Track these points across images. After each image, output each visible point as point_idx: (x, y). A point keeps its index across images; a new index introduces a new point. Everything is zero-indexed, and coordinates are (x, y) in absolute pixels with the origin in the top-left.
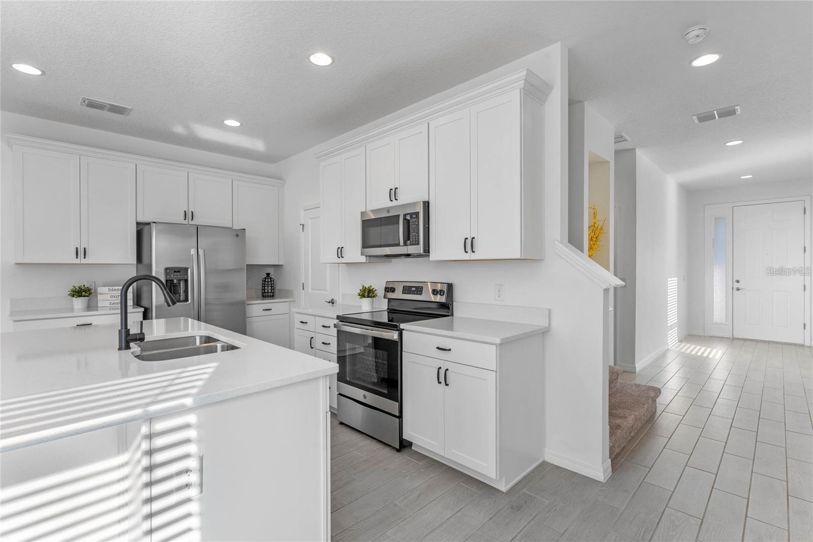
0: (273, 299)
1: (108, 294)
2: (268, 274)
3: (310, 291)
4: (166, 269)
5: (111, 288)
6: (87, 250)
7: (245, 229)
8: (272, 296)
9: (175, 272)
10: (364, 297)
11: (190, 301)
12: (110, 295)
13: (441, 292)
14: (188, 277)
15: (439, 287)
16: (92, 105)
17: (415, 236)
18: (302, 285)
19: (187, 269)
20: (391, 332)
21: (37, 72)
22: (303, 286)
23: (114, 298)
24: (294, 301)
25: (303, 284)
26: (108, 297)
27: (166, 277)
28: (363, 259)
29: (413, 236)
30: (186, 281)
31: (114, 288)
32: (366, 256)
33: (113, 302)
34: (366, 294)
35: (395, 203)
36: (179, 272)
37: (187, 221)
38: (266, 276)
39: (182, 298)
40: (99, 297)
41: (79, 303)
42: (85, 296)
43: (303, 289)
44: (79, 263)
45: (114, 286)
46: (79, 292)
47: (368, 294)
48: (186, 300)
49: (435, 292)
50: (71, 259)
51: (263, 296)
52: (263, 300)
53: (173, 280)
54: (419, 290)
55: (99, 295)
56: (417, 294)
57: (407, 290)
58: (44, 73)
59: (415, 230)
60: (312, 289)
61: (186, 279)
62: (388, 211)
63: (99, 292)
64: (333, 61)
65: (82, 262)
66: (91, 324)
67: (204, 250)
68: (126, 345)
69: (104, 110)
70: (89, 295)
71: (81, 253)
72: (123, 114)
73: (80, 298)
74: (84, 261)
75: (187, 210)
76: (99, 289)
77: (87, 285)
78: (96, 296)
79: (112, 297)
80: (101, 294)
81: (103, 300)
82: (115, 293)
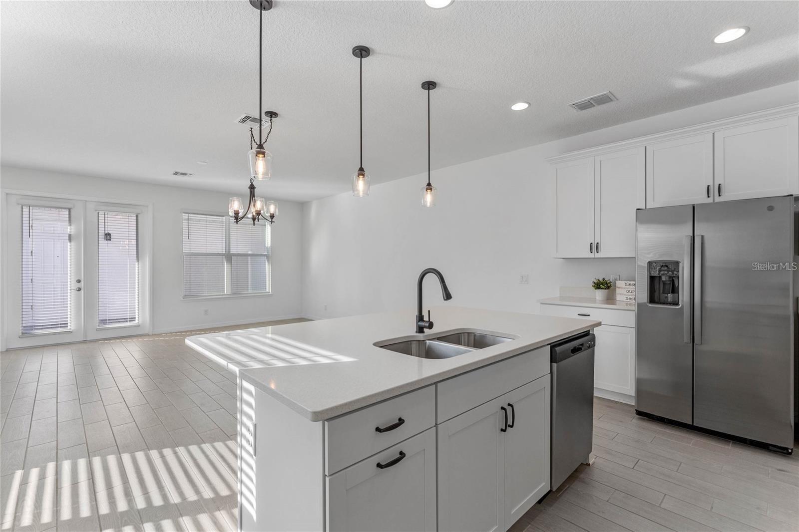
1: (624, 288)
4: (650, 263)
5: (627, 282)
6: (599, 244)
9: (662, 266)
11: (680, 306)
12: (626, 289)
14: (678, 273)
16: (583, 106)
19: (680, 264)
21: (526, 107)
23: (629, 294)
26: (624, 291)
27: (650, 273)
31: (629, 282)
33: (629, 297)
36: (667, 267)
37: (711, 197)
40: (618, 291)
41: (600, 294)
42: (602, 289)
44: (593, 257)
45: (630, 281)
46: (598, 285)
50: (586, 254)
53: (660, 277)
55: (617, 289)
58: (529, 104)
63: (617, 286)
65: (596, 257)
66: (589, 315)
67: (702, 237)
68: (420, 330)
69: (594, 106)
70: (608, 288)
71: (595, 247)
72: (612, 100)
73: (600, 290)
74: (597, 255)
75: (711, 184)
76: (618, 282)
77: (610, 278)
78: (615, 289)
79: (627, 292)
80: (619, 288)
81: (621, 294)
82: (631, 288)
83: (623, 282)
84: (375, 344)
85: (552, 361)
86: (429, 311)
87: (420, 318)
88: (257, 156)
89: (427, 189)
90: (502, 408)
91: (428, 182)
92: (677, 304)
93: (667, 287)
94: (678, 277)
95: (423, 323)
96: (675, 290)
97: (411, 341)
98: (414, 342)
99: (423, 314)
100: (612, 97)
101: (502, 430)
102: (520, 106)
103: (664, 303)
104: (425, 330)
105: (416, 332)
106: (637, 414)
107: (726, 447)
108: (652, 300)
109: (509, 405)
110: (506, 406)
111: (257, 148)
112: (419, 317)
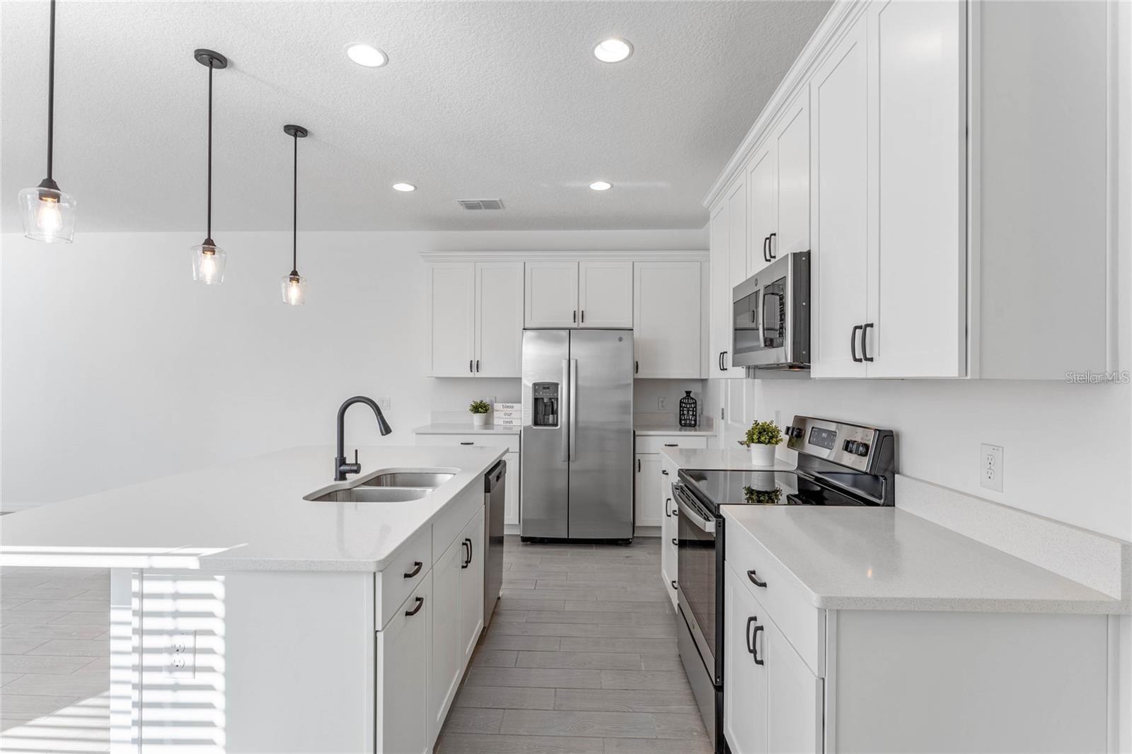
0: (696, 431)
1: (502, 411)
2: (688, 393)
3: (728, 421)
4: (535, 385)
5: (504, 404)
6: (479, 363)
8: (693, 426)
9: (544, 388)
11: (559, 426)
12: (504, 412)
13: (864, 450)
14: (558, 395)
15: (859, 436)
16: (471, 206)
18: (721, 410)
19: (556, 385)
21: (411, 188)
22: (723, 414)
23: (506, 416)
24: (716, 436)
25: (723, 409)
26: (502, 414)
27: (535, 395)
28: (742, 373)
31: (507, 405)
33: (506, 420)
36: (548, 388)
37: (576, 323)
38: (685, 395)
39: (551, 420)
40: (496, 414)
41: (477, 419)
42: (481, 412)
43: (723, 418)
44: (473, 376)
45: (508, 403)
46: (476, 409)
47: (759, 438)
49: (848, 446)
50: (465, 372)
51: (681, 424)
52: (680, 430)
53: (543, 399)
54: (831, 439)
55: (495, 412)
56: (827, 446)
57: (816, 436)
58: (416, 188)
60: (731, 420)
61: (557, 397)
62: (756, 282)
63: (495, 408)
64: (632, 48)
65: (476, 376)
66: (472, 444)
67: (576, 361)
68: (342, 476)
69: (481, 208)
70: (486, 411)
71: (475, 366)
72: (499, 208)
73: (479, 414)
74: (478, 375)
75: (576, 310)
76: (495, 405)
77: (487, 401)
78: (493, 412)
79: (505, 414)
80: (497, 411)
81: (498, 418)
82: (508, 410)
83: (501, 405)
84: (306, 498)
85: (485, 492)
86: (356, 451)
87: (342, 461)
88: (41, 199)
89: (291, 280)
90: (463, 544)
91: (293, 269)
92: (556, 425)
93: (548, 408)
94: (557, 399)
95: (343, 468)
96: (554, 412)
97: (336, 491)
98: (340, 492)
99: (345, 456)
100: (501, 206)
101: (463, 567)
102: (403, 187)
103: (545, 425)
104: (348, 475)
105: (336, 480)
106: (522, 541)
107: (591, 551)
108: (536, 423)
109: (467, 540)
110: (464, 542)
111: (40, 186)
112: (340, 460)
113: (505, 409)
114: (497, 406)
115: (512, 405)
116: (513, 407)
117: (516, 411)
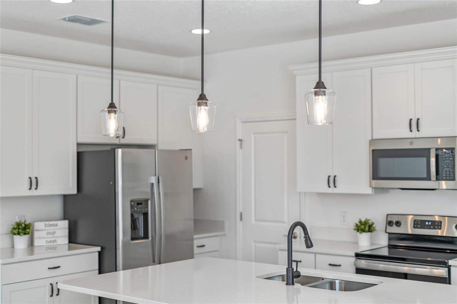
1: (44, 230)
3: (253, 221)
5: (47, 223)
7: (191, 150)
9: (138, 204)
10: (364, 232)
11: (150, 238)
12: (47, 231)
14: (148, 210)
17: (449, 172)
18: (238, 215)
19: (147, 201)
20: (438, 269)
22: (241, 216)
23: (50, 236)
25: (241, 213)
26: (43, 234)
28: (369, 191)
29: (446, 171)
30: (146, 215)
31: (50, 223)
32: (373, 188)
33: (49, 240)
34: (367, 229)
35: (415, 134)
39: (142, 234)
45: (50, 221)
48: (146, 237)
54: (437, 225)
56: (434, 228)
57: (418, 224)
59: (449, 165)
60: (256, 220)
61: (146, 212)
62: (411, 143)
66: (59, 267)
70: (28, 232)
73: (20, 236)
76: (36, 224)
77: (27, 220)
78: (35, 232)
79: (48, 233)
80: (37, 230)
81: (40, 238)
82: (51, 229)
83: (43, 223)
113: (47, 228)
114: (38, 225)
115: (55, 222)
116: (57, 225)
117: (60, 229)
